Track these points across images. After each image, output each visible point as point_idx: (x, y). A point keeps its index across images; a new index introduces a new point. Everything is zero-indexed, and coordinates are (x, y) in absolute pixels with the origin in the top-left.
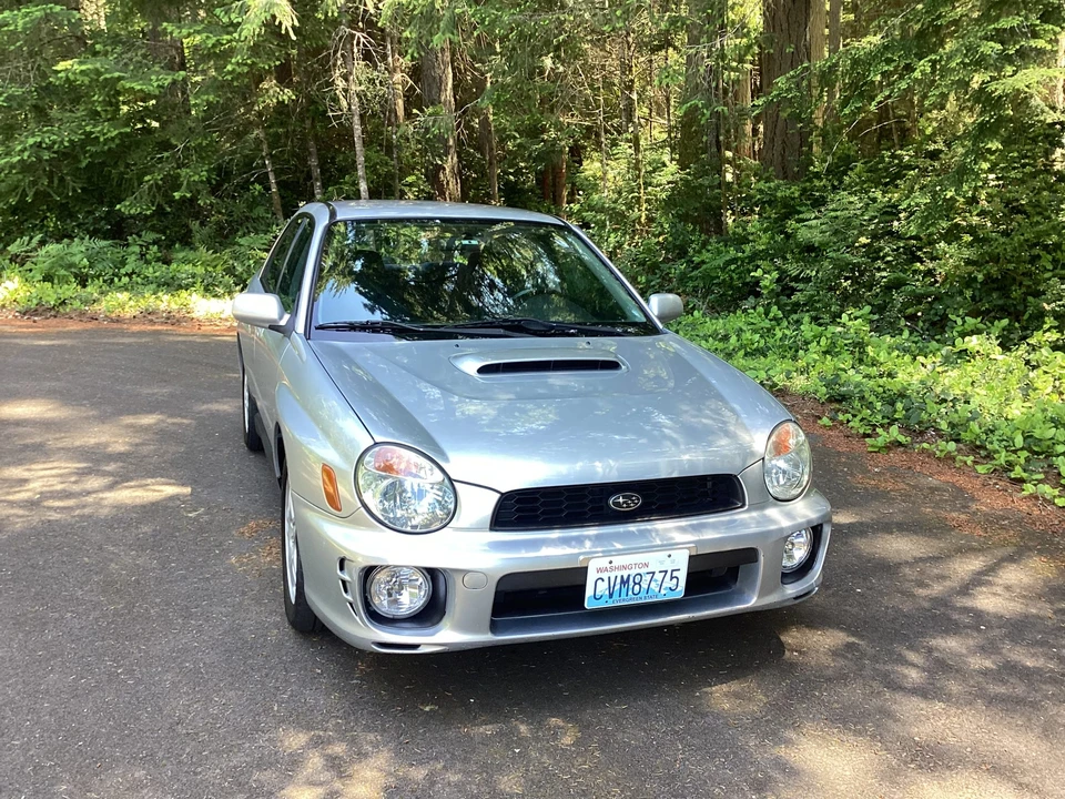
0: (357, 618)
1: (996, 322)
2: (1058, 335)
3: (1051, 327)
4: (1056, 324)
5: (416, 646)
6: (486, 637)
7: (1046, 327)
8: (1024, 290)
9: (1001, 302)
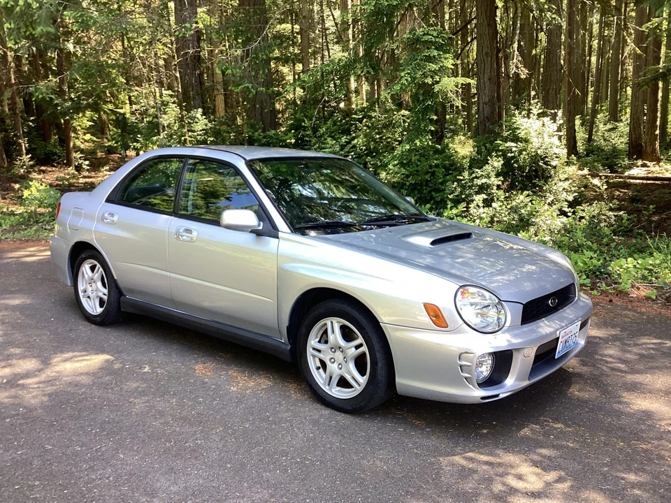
0: (471, 386)
1: (423, 206)
2: (457, 211)
3: (451, 207)
4: (453, 205)
5: (497, 396)
6: (526, 383)
7: (449, 206)
8: (429, 189)
9: (419, 196)
